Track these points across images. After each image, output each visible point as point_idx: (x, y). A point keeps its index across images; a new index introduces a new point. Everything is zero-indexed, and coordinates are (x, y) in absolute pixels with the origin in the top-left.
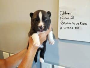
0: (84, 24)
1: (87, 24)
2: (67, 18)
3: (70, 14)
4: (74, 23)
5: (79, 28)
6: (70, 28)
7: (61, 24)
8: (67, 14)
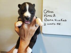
0: (64, 21)
1: (66, 21)
2: (50, 16)
3: (52, 12)
4: (56, 20)
5: (60, 24)
6: (53, 24)
7: (45, 21)
8: (50, 12)
